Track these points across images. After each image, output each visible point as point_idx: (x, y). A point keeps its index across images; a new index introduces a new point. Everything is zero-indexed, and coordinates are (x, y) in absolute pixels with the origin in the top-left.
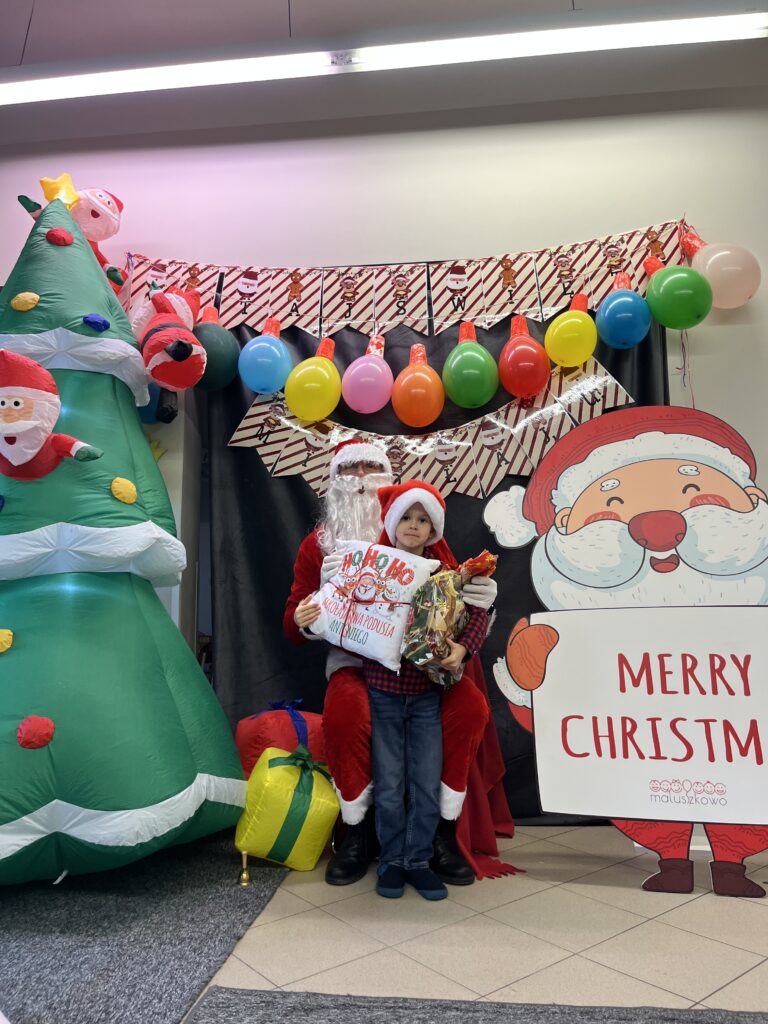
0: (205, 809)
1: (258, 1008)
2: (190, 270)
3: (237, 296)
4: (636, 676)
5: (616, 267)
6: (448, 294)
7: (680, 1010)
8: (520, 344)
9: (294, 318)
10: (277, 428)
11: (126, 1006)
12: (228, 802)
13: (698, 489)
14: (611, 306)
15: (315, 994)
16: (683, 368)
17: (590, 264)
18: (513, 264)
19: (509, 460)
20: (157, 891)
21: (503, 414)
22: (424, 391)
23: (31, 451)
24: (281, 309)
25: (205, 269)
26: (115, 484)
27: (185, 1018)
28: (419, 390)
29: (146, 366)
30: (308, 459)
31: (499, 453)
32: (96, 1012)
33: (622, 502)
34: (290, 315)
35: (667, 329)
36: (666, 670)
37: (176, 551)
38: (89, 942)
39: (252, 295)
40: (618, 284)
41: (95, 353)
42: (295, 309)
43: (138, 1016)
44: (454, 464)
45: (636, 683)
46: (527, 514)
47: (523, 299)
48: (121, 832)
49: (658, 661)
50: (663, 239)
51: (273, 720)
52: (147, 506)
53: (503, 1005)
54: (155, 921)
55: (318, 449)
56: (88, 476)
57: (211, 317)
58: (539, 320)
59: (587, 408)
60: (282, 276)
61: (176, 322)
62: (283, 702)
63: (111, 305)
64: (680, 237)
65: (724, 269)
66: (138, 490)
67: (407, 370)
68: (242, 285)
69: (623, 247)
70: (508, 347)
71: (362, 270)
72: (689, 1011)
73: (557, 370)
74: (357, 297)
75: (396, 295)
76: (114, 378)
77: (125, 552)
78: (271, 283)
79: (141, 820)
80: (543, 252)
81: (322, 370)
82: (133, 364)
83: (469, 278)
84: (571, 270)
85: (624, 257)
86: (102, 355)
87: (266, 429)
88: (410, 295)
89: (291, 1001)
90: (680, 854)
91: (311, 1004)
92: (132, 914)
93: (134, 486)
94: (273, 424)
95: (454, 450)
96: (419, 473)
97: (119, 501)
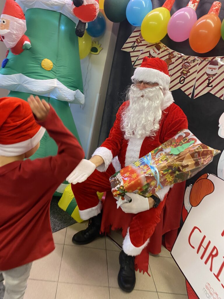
10: (140, 44)
22: (206, 32)
23: (11, 43)
26: (43, 61)
28: (204, 31)
44: (214, 77)
52: (57, 72)
67: (205, 16)
76: (61, 14)
81: (161, 15)
87: (136, 44)
93: (52, 63)
94: (139, 42)
95: (217, 69)
96: (195, 78)
97: (43, 69)
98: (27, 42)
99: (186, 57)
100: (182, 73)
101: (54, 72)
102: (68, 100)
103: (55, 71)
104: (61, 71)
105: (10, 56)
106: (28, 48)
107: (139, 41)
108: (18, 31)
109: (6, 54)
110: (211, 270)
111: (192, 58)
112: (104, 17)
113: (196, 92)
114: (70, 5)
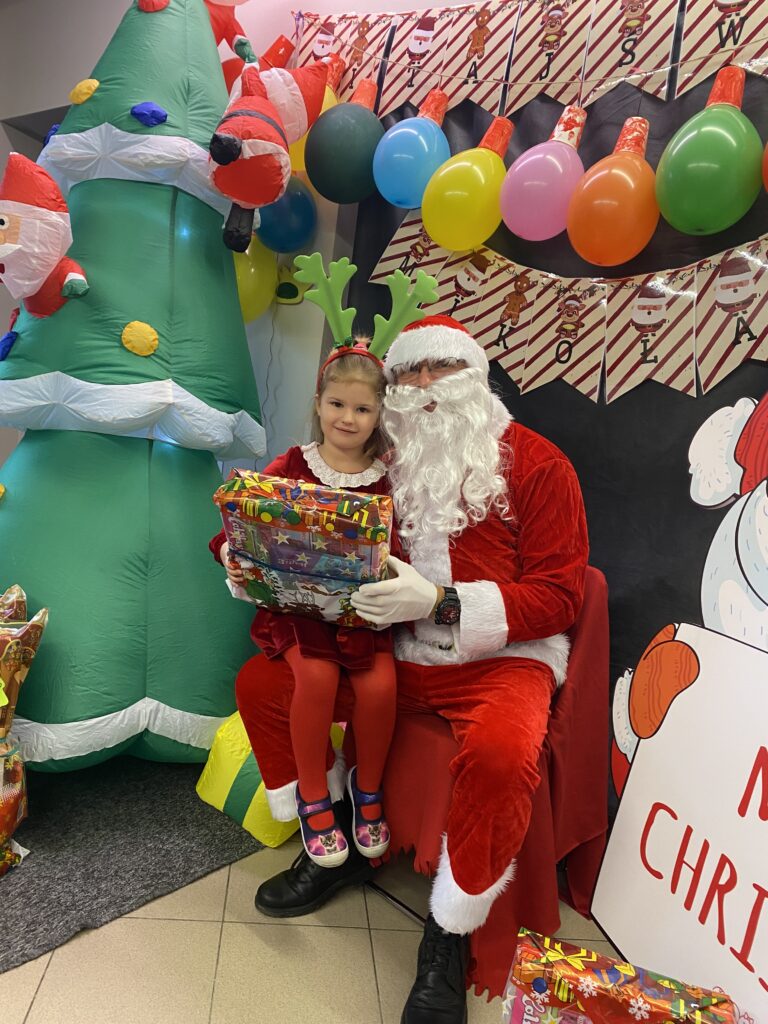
0: (148, 740)
2: (359, 26)
6: (714, 15)
9: (470, 86)
12: (179, 739)
24: (455, 74)
25: (375, 23)
26: (127, 329)
28: (607, 202)
30: (455, 309)
31: (741, 320)
34: (466, 82)
42: (473, 73)
44: (659, 333)
52: (172, 360)
55: (469, 294)
63: (190, 90)
67: (605, 161)
68: (413, 40)
74: (563, 40)
75: (623, 29)
76: (176, 190)
81: (478, 170)
82: (195, 171)
87: (412, 260)
88: (646, 26)
93: (156, 333)
94: (420, 254)
95: (664, 308)
96: (602, 342)
97: (128, 351)
98: (75, 277)
99: (566, 282)
100: (560, 330)
101: (163, 359)
102: (213, 442)
103: (167, 358)
104: (186, 357)
105: (24, 323)
106: (80, 293)
107: (420, 250)
108: (46, 247)
109: (12, 320)
110: (721, 938)
111: (586, 283)
112: (309, 192)
113: (611, 382)
114: (202, 163)
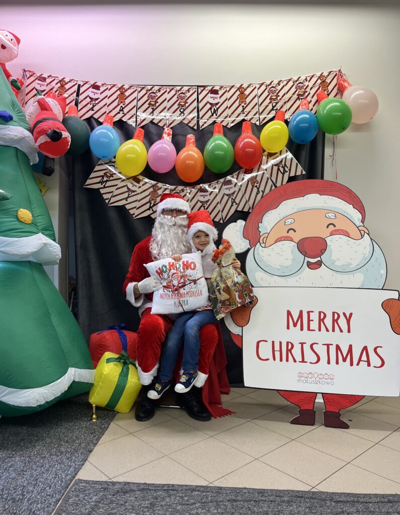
0: (73, 385)
1: (100, 492)
2: (60, 81)
3: (88, 100)
4: (295, 321)
5: (302, 95)
6: (208, 106)
7: (305, 492)
8: (247, 138)
9: (121, 115)
10: (111, 178)
11: (32, 491)
12: (86, 382)
13: (335, 226)
14: (297, 120)
15: (129, 483)
16: (333, 156)
17: (288, 93)
18: (245, 90)
19: (238, 202)
20: (49, 424)
21: (235, 177)
22: (193, 162)
24: (114, 109)
25: (69, 82)
26: (19, 213)
27: (63, 498)
28: (190, 162)
29: (36, 142)
30: (128, 197)
31: (232, 199)
32: (18, 495)
33: (295, 231)
34: (119, 113)
35: (326, 134)
36: (311, 319)
37: (55, 249)
38: (13, 455)
39: (97, 99)
40: (302, 106)
41: (5, 135)
42: (122, 110)
43: (39, 497)
44: (208, 203)
45: (295, 325)
46: (246, 235)
47: (250, 112)
48: (28, 400)
49: (307, 314)
50: (328, 81)
51: (109, 336)
52: (38, 224)
53: (220, 488)
54: (48, 442)
55: (134, 191)
56: (4, 208)
57: (73, 112)
58: (258, 123)
59: (280, 175)
60: (114, 89)
61: (52, 117)
62: (115, 326)
63: (13, 105)
64: (337, 81)
65: (360, 101)
66: (33, 216)
67: (184, 149)
68: (91, 93)
69: (306, 83)
70: (240, 139)
71: (160, 88)
72: (309, 492)
73: (266, 153)
74: (157, 105)
75: (179, 105)
76: (16, 149)
77: (26, 252)
78: (108, 93)
79: (39, 394)
80: (262, 84)
81: (137, 147)
82: (28, 142)
83: (220, 97)
84: (277, 96)
85: (306, 90)
86: (9, 136)
87: (105, 179)
88: (187, 105)
89: (117, 487)
90: (310, 407)
91: (126, 489)
92: (36, 438)
93: (30, 213)
94: (109, 176)
95: (209, 195)
104: (41, 223)
111: (180, 188)
